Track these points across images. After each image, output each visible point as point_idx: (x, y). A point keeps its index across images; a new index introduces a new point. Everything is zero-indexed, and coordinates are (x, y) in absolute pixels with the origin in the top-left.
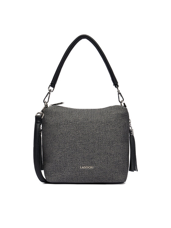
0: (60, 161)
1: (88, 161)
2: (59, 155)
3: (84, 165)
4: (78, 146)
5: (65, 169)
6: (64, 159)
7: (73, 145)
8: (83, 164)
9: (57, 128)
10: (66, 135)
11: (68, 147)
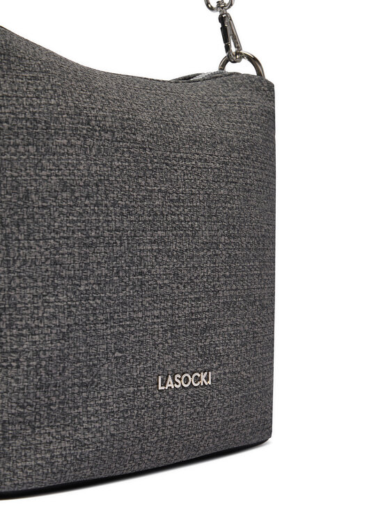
0: (64, 358)
1: (191, 342)
2: (55, 317)
3: (173, 367)
4: (150, 259)
5: (85, 400)
6: (85, 342)
7: (128, 256)
8: (172, 362)
9: (32, 149)
10: (88, 197)
11: (105, 271)
